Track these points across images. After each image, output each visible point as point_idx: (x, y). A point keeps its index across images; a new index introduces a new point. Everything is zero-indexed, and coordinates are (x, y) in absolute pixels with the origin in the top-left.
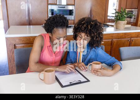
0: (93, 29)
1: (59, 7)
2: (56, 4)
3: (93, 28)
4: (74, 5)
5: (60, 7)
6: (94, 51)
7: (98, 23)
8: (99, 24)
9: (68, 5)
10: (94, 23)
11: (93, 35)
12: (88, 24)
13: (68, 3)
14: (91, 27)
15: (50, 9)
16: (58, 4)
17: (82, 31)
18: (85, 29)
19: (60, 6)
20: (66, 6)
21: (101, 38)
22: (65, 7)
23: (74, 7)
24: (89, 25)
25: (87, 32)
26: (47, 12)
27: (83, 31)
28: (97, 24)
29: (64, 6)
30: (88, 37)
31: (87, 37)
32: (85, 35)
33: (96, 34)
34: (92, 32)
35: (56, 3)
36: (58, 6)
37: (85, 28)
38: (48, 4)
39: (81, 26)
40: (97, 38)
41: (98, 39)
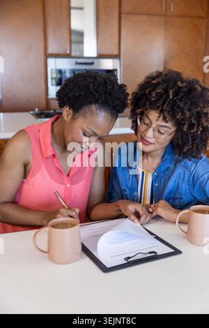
0: (181, 100)
1: (77, 63)
2: (68, 56)
3: (183, 97)
4: (117, 56)
5: (80, 64)
6: (186, 167)
7: (197, 86)
8: (199, 89)
9: (101, 56)
10: (184, 84)
11: (179, 116)
12: (168, 86)
13: (102, 52)
14: (176, 94)
15: (52, 70)
16: (73, 54)
17: (150, 104)
18: (159, 99)
19: (79, 61)
20: (95, 61)
21: (203, 127)
22: (92, 63)
23: (117, 61)
24: (172, 88)
25: (165, 108)
26: (44, 79)
27: (153, 106)
28: (196, 89)
29: (90, 61)
30: (167, 122)
31: (164, 124)
32: (159, 117)
33: (188, 114)
34: (179, 107)
35: (68, 52)
36: (75, 60)
37: (160, 96)
38: (47, 56)
39: (150, 93)
40: (193, 129)
41: (195, 130)
